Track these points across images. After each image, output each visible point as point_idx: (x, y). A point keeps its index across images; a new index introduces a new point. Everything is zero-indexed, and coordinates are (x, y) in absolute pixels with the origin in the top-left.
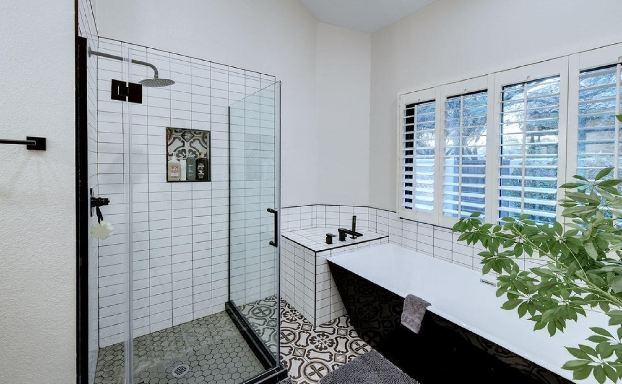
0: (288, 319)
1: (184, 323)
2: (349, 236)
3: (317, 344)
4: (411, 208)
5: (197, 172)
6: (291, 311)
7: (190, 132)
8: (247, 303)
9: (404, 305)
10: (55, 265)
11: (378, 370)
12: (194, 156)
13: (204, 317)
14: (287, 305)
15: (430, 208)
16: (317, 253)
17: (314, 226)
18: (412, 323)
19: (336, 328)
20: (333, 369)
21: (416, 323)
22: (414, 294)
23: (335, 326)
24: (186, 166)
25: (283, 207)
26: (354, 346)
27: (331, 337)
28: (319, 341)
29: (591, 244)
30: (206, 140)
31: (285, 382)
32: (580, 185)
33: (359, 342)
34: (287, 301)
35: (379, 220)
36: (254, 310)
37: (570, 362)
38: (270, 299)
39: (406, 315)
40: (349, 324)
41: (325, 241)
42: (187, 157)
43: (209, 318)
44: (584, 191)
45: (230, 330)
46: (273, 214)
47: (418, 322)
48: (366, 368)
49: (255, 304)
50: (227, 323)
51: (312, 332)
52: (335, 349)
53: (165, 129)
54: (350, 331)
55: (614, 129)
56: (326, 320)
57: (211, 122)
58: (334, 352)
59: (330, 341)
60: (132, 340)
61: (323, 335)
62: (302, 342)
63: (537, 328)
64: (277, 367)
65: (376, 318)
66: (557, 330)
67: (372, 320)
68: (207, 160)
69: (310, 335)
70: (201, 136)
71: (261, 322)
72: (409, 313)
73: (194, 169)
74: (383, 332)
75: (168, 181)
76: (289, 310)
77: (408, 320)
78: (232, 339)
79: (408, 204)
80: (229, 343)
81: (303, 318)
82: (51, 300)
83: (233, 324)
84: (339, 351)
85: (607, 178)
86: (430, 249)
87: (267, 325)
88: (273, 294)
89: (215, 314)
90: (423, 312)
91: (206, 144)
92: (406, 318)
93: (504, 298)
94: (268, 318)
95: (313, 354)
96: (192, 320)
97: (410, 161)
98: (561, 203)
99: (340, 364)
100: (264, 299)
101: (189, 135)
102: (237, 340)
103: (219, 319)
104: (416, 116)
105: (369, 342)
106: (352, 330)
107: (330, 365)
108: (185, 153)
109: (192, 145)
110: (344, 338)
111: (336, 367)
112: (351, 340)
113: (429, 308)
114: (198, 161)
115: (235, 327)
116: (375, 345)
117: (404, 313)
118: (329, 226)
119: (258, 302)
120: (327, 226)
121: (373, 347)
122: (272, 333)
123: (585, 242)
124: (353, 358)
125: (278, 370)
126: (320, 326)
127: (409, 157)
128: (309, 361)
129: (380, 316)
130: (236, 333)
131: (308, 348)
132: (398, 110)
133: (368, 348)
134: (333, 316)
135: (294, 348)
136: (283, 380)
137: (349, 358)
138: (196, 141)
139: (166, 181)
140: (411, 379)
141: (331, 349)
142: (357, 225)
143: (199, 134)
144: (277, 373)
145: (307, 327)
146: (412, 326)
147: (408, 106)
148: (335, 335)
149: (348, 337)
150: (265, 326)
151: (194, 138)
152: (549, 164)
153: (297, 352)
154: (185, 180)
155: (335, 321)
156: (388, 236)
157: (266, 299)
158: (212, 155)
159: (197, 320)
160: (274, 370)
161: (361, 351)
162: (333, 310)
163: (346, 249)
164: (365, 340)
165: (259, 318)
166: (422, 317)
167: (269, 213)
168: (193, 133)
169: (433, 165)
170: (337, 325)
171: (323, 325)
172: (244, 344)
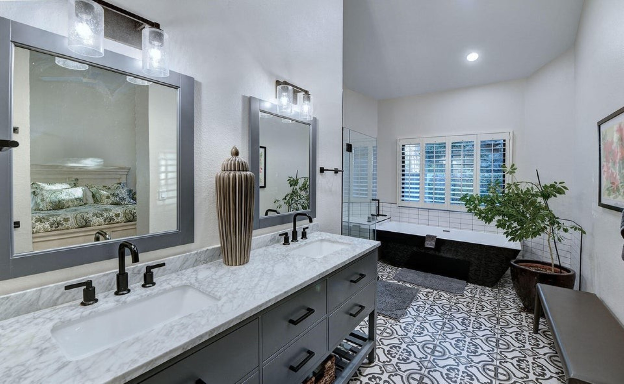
9: (426, 239)
16: (370, 226)
21: (433, 244)
72: (429, 242)
77: (429, 244)
90: (435, 239)
113: (437, 237)
117: (426, 242)
133: (400, 269)
166: (435, 241)
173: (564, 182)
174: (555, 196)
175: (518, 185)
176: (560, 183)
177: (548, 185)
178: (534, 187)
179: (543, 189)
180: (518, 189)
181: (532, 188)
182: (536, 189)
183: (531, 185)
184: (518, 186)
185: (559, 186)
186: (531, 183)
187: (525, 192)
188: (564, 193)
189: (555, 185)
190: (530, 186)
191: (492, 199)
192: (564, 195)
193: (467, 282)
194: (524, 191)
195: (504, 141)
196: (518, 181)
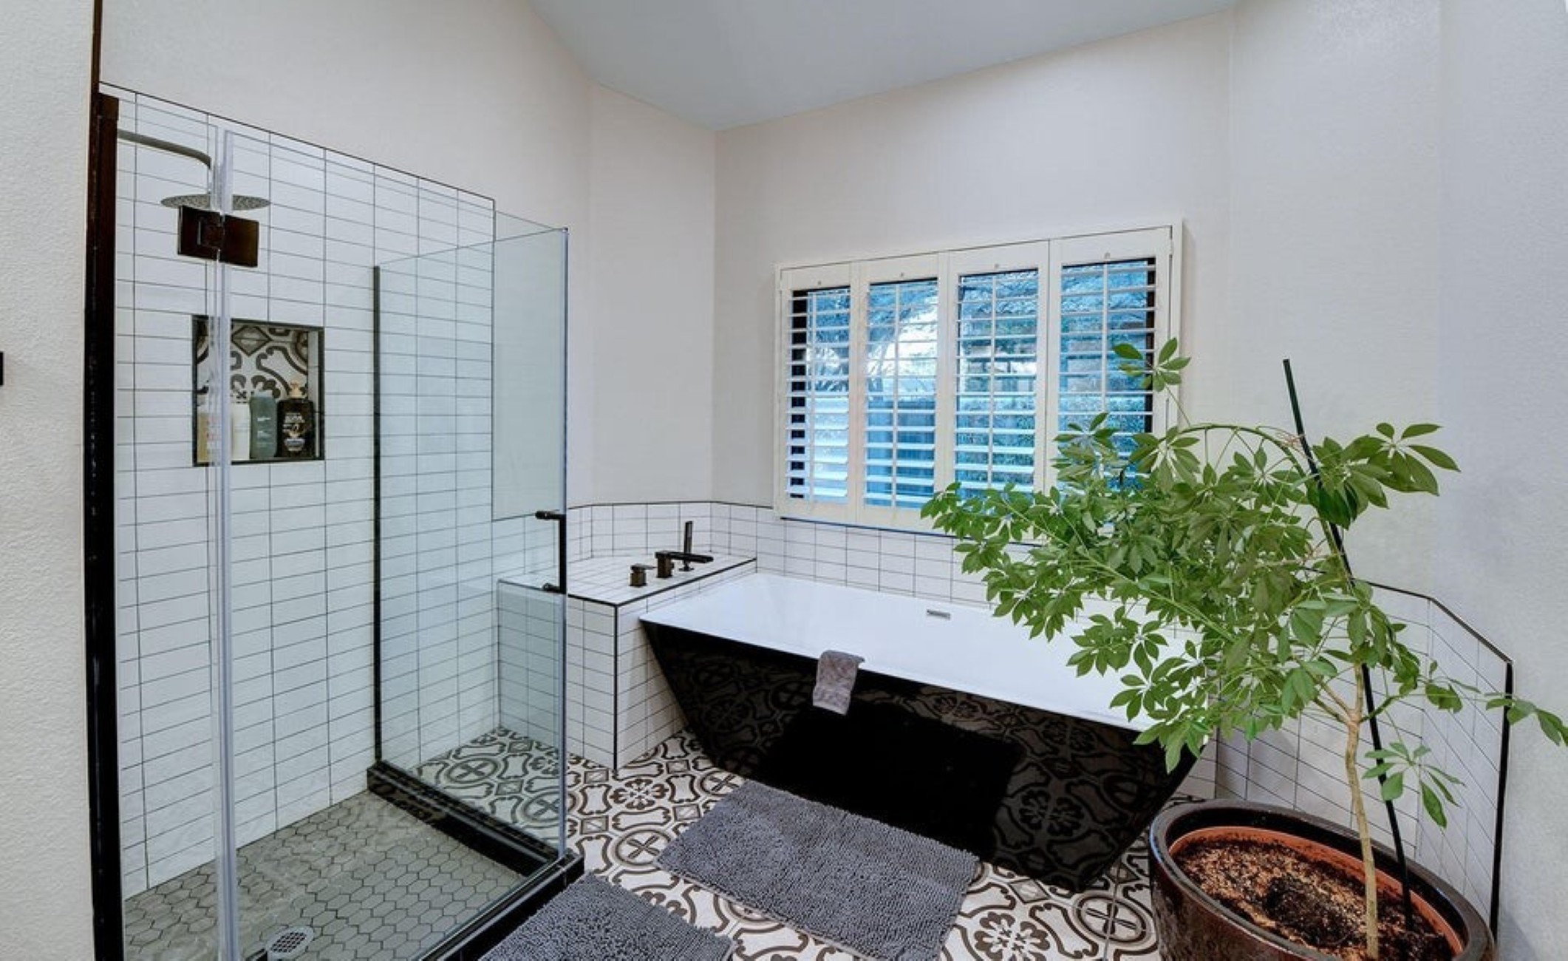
0: (546, 772)
1: (252, 843)
2: (678, 564)
3: (630, 800)
4: (801, 496)
5: (281, 436)
6: (549, 754)
7: (258, 328)
8: (425, 759)
9: (819, 671)
10: (27, 688)
11: (765, 810)
12: (268, 393)
13: (309, 817)
14: (535, 744)
15: (841, 493)
16: (620, 609)
17: (584, 556)
18: (835, 699)
19: (663, 762)
20: (677, 833)
21: (841, 696)
22: (833, 649)
23: (659, 759)
24: (249, 421)
25: (572, 505)
26: (709, 785)
27: (655, 781)
28: (632, 794)
29: (1088, 514)
30: (304, 351)
31: (582, 882)
32: (1074, 436)
33: (716, 776)
34: (532, 737)
35: (737, 526)
36: (450, 771)
37: (1075, 655)
38: (484, 741)
39: (824, 687)
40: (688, 749)
41: (629, 581)
42: (248, 395)
43: (324, 816)
44: (1078, 445)
45: (397, 827)
46: (557, 522)
47: (846, 693)
48: (743, 813)
49: (448, 758)
50: (385, 814)
51: (611, 782)
52: (671, 799)
53: (190, 318)
54: (693, 761)
55: (1100, 357)
56: (638, 752)
57: (324, 304)
58: (670, 806)
59: (657, 788)
60: (234, 853)
61: (638, 782)
62: (595, 802)
63: (1034, 634)
64: (560, 858)
65: (743, 723)
66: (1056, 632)
67: (736, 728)
68: (311, 404)
69: (609, 788)
70: (289, 338)
71: (481, 790)
72: (830, 684)
73: (274, 429)
74: (763, 745)
75: (196, 464)
76: (542, 754)
77: (827, 696)
78: (411, 844)
79: (797, 489)
80: (406, 853)
81: (583, 761)
82: (19, 780)
83: (404, 813)
84: (681, 801)
85: (1102, 426)
86: (839, 572)
87: (497, 794)
88: (491, 728)
89: (340, 803)
90: (853, 674)
91: (306, 361)
92: (824, 693)
93: (997, 600)
94: (494, 779)
95: (625, 821)
96: (274, 830)
97: (799, 402)
98: (1055, 463)
99: (688, 822)
100: (470, 744)
101: (256, 336)
102: (427, 842)
103: (356, 810)
104: (813, 313)
105: (736, 771)
106: (698, 758)
107: (668, 829)
108: (243, 385)
109: (264, 363)
110: (683, 776)
111: (682, 829)
112: (699, 775)
113: (862, 666)
114: (285, 408)
115: (411, 817)
116: (749, 771)
117: (818, 685)
118: (623, 552)
119: (453, 753)
120: (617, 553)
121: (745, 776)
122: (515, 806)
123: (1082, 511)
124: (712, 805)
125: (563, 863)
126: (625, 767)
127: (799, 394)
128: (621, 834)
129: (754, 717)
130: (419, 829)
131: (611, 814)
132: (777, 299)
133: (738, 780)
134: (653, 741)
135: (579, 821)
136: (578, 880)
137: (704, 806)
138: (276, 352)
139: (191, 464)
140: (826, 808)
141: (664, 802)
142: (693, 543)
143: (286, 333)
144: (564, 869)
145: (596, 776)
146: (835, 704)
147: (796, 293)
148: (665, 776)
149: (693, 772)
150: (492, 797)
151: (270, 344)
152: (1007, 408)
153: (589, 826)
154: (247, 458)
155: (656, 750)
156: (755, 559)
157: (475, 741)
158: (327, 389)
159: (289, 827)
160: (554, 866)
161: (726, 790)
162: (651, 729)
163: (677, 594)
164: (729, 767)
165: (472, 784)
166: (852, 683)
167: (542, 521)
168: (268, 333)
169: (844, 410)
170: (664, 756)
171: (633, 764)
172: (449, 844)
173: (1431, 428)
174: (1380, 501)
175: (1194, 441)
176: (1413, 431)
177: (1344, 443)
178: (1274, 454)
179: (1319, 465)
180: (1187, 461)
181: (1261, 458)
182: (1277, 461)
183: (1254, 441)
184: (1191, 449)
185: (1403, 446)
186: (1257, 432)
187: (1226, 477)
188: (1430, 485)
189: (1379, 442)
190: (1248, 446)
191: (1068, 513)
192: (1426, 496)
193: (981, 861)
194: (1220, 472)
195: (1151, 261)
196: (1194, 423)
